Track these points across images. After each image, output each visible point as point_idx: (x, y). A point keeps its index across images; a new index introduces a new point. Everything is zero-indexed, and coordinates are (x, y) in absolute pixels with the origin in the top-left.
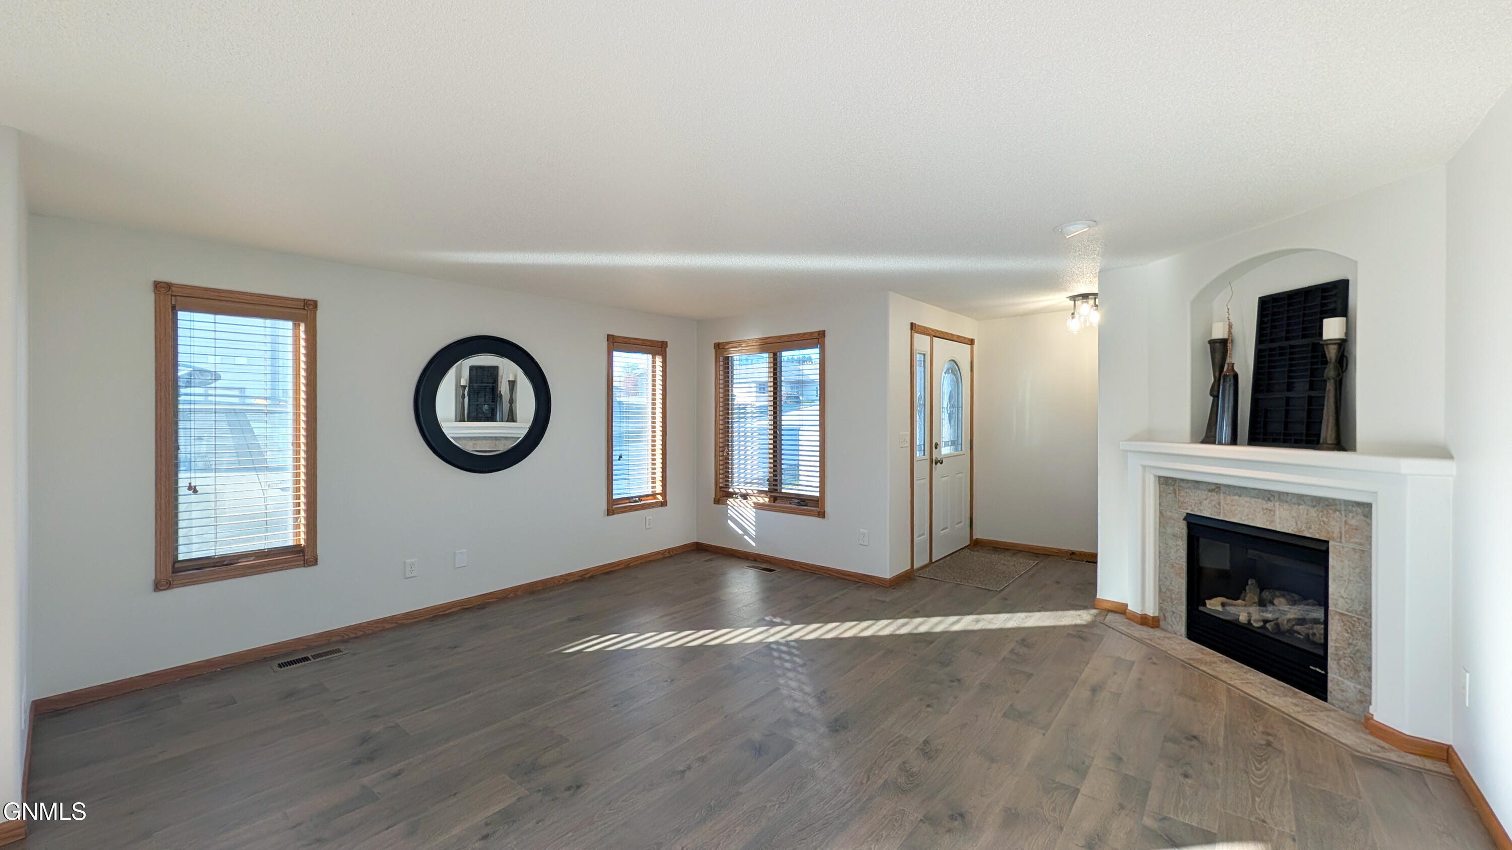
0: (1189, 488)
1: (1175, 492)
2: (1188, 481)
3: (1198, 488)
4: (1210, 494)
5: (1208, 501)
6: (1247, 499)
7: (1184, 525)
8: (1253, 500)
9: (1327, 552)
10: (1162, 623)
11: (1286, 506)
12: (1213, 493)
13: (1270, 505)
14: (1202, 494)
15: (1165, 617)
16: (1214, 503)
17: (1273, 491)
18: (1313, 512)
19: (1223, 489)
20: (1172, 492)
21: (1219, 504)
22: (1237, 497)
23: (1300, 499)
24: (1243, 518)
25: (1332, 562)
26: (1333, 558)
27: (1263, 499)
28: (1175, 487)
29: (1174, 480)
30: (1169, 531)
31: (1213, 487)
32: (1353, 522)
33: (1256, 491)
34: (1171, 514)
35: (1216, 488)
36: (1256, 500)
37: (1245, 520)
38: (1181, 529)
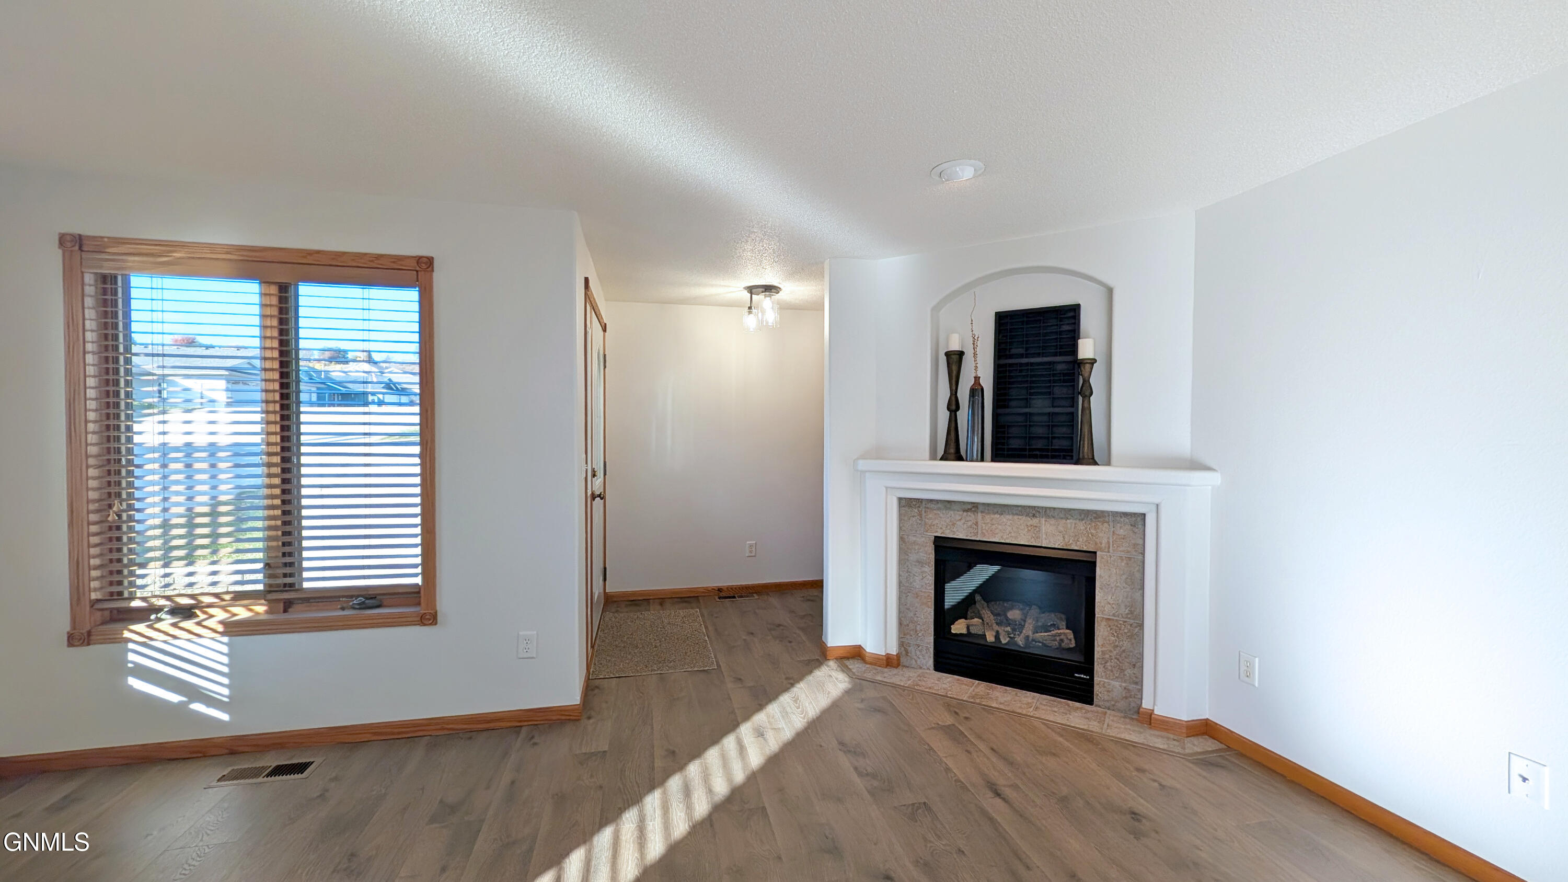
0: (939, 509)
1: (920, 515)
2: (938, 501)
3: (950, 509)
4: (965, 514)
5: (963, 521)
6: (1010, 517)
7: (931, 549)
8: (1016, 517)
9: (1094, 564)
10: (903, 660)
11: (1053, 521)
12: (969, 513)
13: (1035, 521)
14: (956, 515)
15: (907, 652)
16: (970, 523)
17: (1038, 507)
18: (1081, 526)
19: (981, 508)
20: (916, 514)
21: (976, 524)
22: (997, 516)
23: (1068, 513)
24: (1005, 537)
25: (1099, 571)
26: (1100, 569)
27: (1027, 515)
28: (920, 509)
29: (920, 501)
30: (913, 557)
31: (970, 507)
32: (1121, 532)
33: (1020, 508)
34: (914, 539)
35: (974, 507)
36: (1020, 517)
37: (1007, 538)
38: (928, 554)
